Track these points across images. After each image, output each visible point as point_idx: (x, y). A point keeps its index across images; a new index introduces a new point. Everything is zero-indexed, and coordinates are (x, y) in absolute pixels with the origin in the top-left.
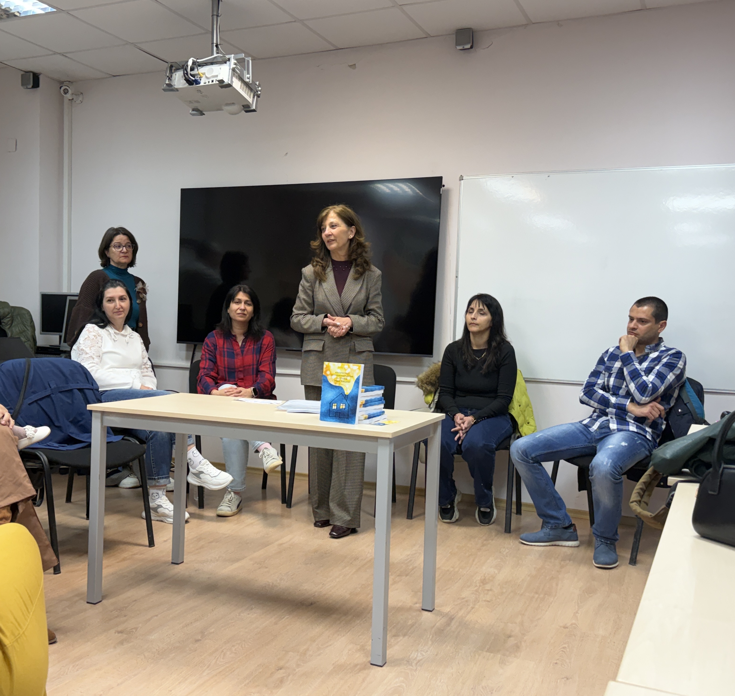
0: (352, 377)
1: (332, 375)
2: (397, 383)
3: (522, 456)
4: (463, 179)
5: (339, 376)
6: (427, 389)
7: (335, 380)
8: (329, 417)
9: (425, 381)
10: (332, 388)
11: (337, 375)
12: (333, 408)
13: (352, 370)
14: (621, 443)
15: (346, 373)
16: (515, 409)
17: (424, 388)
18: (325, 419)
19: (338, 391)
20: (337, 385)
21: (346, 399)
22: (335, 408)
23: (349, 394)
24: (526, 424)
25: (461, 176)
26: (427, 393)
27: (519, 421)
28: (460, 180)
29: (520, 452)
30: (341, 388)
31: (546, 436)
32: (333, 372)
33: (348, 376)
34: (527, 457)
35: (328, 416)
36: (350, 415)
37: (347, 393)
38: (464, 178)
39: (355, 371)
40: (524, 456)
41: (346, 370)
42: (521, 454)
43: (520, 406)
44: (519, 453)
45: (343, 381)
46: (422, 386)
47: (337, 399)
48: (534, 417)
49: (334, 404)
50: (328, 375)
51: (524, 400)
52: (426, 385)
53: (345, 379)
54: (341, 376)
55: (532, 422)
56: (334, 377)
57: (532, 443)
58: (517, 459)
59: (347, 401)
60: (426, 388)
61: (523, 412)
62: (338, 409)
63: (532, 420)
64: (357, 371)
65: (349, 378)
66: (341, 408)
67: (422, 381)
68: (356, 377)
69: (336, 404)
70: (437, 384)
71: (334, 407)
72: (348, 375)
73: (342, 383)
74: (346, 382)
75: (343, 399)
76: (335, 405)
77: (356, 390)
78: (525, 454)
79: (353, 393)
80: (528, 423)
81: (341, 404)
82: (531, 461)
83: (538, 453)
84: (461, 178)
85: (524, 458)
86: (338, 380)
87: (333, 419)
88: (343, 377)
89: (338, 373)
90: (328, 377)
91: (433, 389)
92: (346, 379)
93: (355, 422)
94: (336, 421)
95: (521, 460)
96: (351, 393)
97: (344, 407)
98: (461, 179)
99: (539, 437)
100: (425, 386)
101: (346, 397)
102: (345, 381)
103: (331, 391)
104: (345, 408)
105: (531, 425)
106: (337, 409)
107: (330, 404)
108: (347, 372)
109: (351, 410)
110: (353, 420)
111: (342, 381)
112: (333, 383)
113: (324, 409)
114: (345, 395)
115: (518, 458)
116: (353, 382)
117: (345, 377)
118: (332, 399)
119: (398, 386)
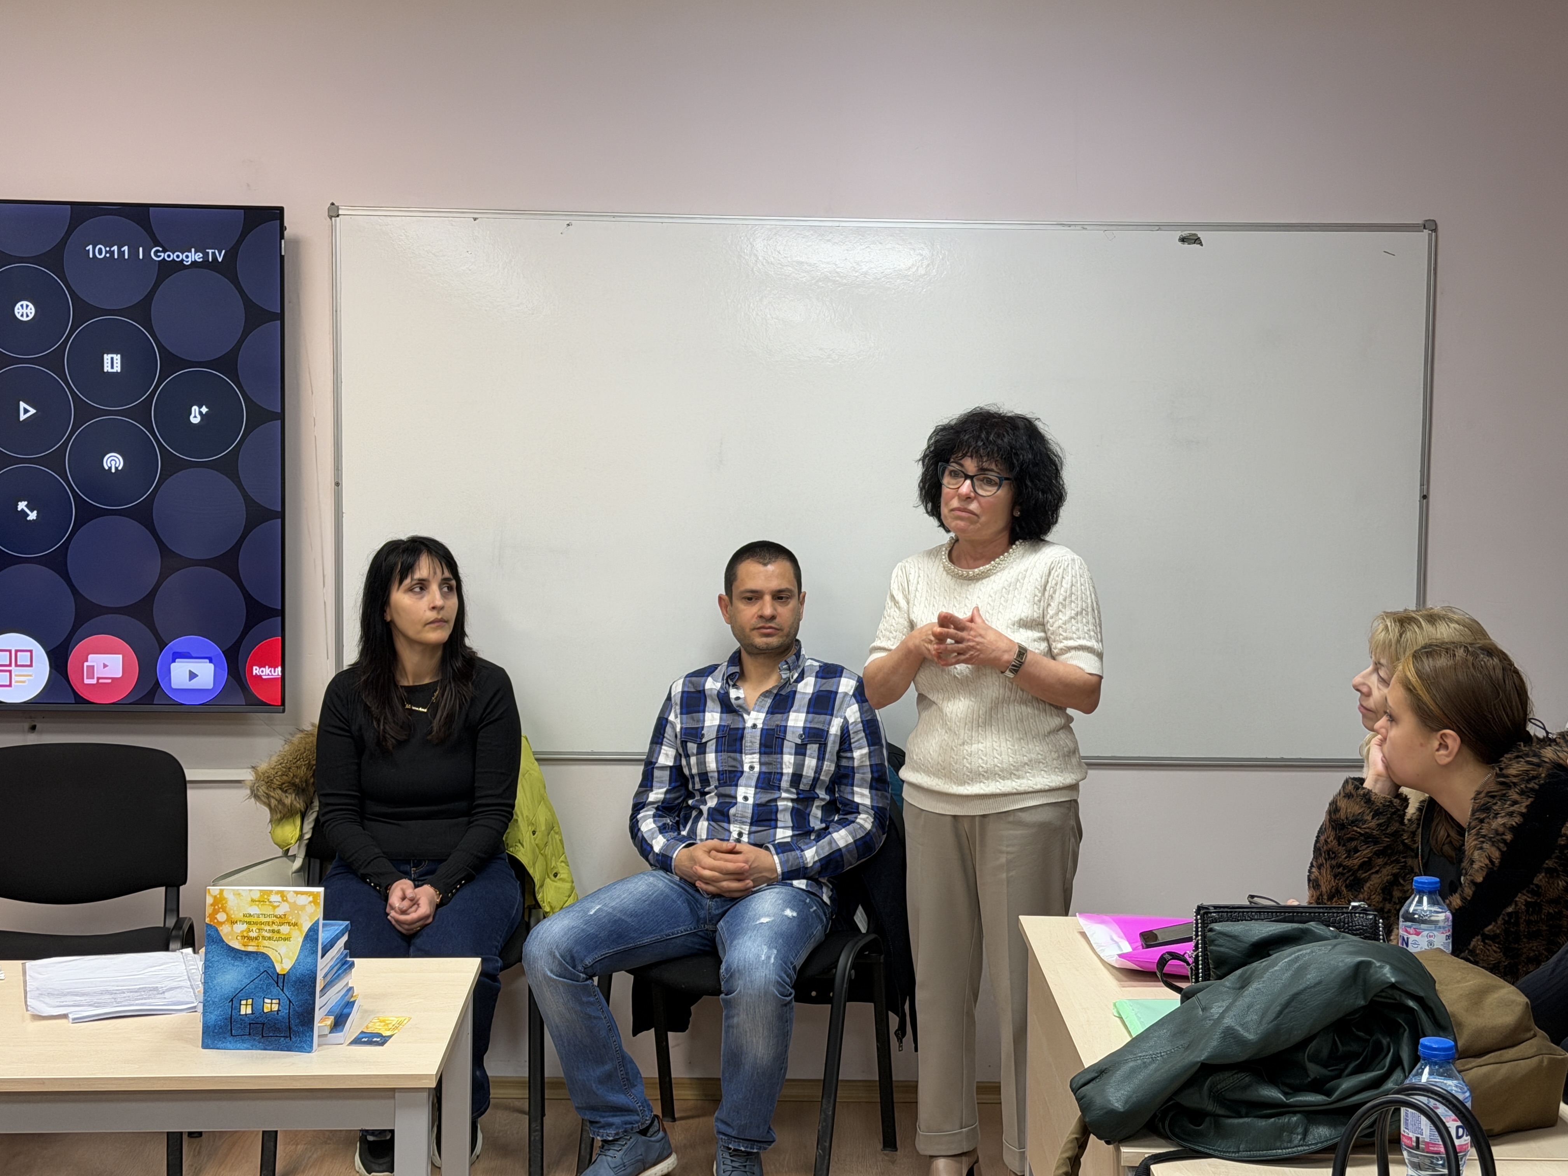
0: (295, 924)
1: (233, 923)
2: (188, 785)
3: (560, 964)
4: (338, 216)
5: (256, 923)
6: (284, 804)
7: (244, 937)
8: (231, 1039)
9: (277, 783)
10: (235, 958)
11: (249, 923)
12: (243, 1012)
13: (294, 906)
14: (783, 911)
15: (276, 916)
16: (524, 844)
17: (273, 802)
18: (220, 1044)
19: (254, 965)
20: (250, 949)
21: (281, 984)
22: (249, 1011)
23: (288, 972)
24: (549, 877)
25: (333, 204)
26: (282, 815)
27: (536, 872)
28: (331, 217)
29: (558, 956)
30: (265, 957)
31: (610, 910)
32: (237, 915)
33: (282, 924)
34: (574, 967)
35: (229, 1034)
36: (295, 1028)
37: (283, 969)
38: (340, 212)
39: (303, 907)
40: (567, 963)
41: (275, 907)
42: (559, 961)
43: (534, 833)
44: (554, 957)
45: (270, 938)
46: (268, 796)
47: (252, 986)
48: (566, 858)
49: (244, 1002)
50: (221, 923)
51: (542, 818)
52: (279, 792)
53: (273, 931)
54: (262, 923)
55: (564, 874)
56: (240, 928)
57: (583, 930)
58: (549, 973)
59: (282, 990)
60: (280, 801)
61: (540, 849)
62: (257, 1014)
63: (563, 864)
64: (311, 909)
65: (285, 929)
66: (265, 1011)
67: (269, 782)
68: (306, 926)
69: (250, 1001)
70: (312, 790)
71: (246, 1009)
72: (283, 920)
73: (266, 943)
74: (278, 940)
75: (268, 985)
76: (246, 1005)
77: (309, 960)
78: (568, 958)
79: (301, 970)
80: (556, 875)
81: (266, 1000)
82: (581, 974)
83: (597, 955)
84: (334, 212)
85: (566, 969)
86: (253, 934)
87: (243, 1041)
88: (268, 928)
89: (250, 915)
90: (220, 929)
91: (299, 805)
92: (278, 932)
93: (311, 1047)
94: (253, 1047)
95: (557, 976)
96: (293, 967)
97: (275, 1008)
98: (334, 214)
99: (595, 914)
100: (277, 796)
101: (280, 980)
102: (276, 936)
103: (233, 965)
104: (279, 1010)
105: (561, 879)
106: (252, 1014)
107: (232, 1000)
108: (280, 911)
109: (299, 1015)
110: (305, 1042)
111: (264, 938)
112: (236, 945)
113: (213, 1017)
114: (278, 974)
115: (552, 971)
116: (301, 940)
117: (275, 927)
118: (236, 989)
119: (192, 795)
